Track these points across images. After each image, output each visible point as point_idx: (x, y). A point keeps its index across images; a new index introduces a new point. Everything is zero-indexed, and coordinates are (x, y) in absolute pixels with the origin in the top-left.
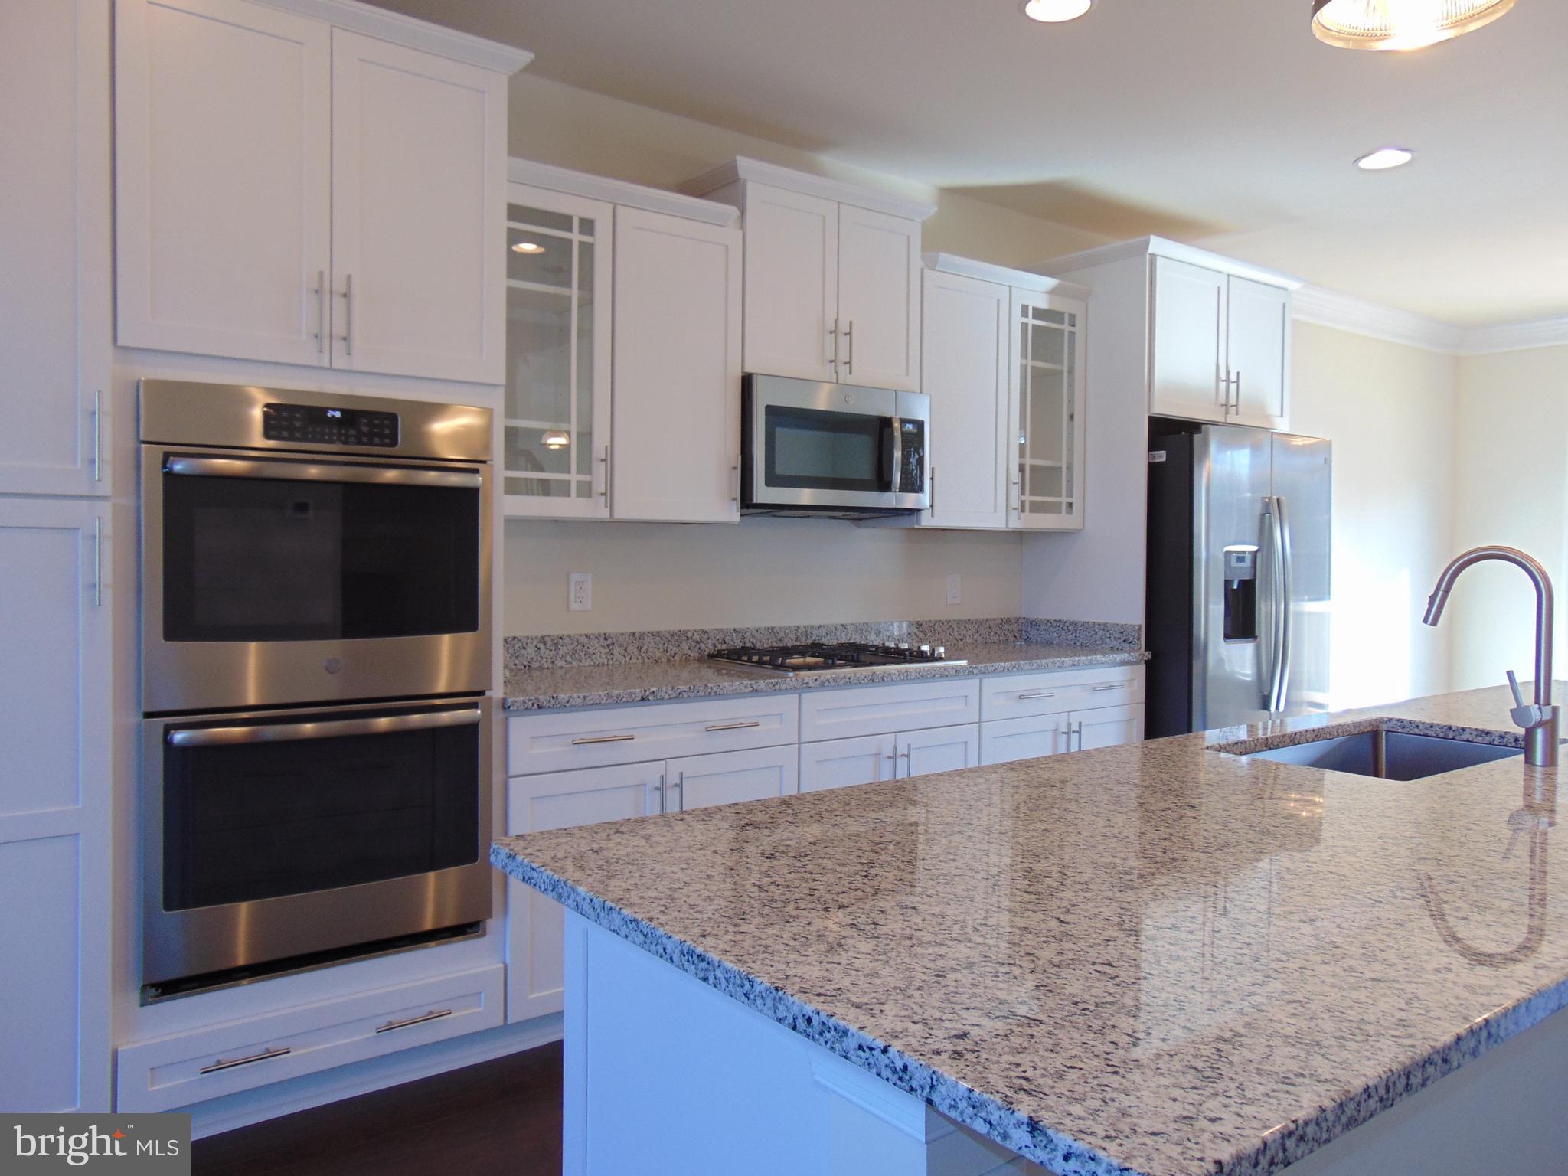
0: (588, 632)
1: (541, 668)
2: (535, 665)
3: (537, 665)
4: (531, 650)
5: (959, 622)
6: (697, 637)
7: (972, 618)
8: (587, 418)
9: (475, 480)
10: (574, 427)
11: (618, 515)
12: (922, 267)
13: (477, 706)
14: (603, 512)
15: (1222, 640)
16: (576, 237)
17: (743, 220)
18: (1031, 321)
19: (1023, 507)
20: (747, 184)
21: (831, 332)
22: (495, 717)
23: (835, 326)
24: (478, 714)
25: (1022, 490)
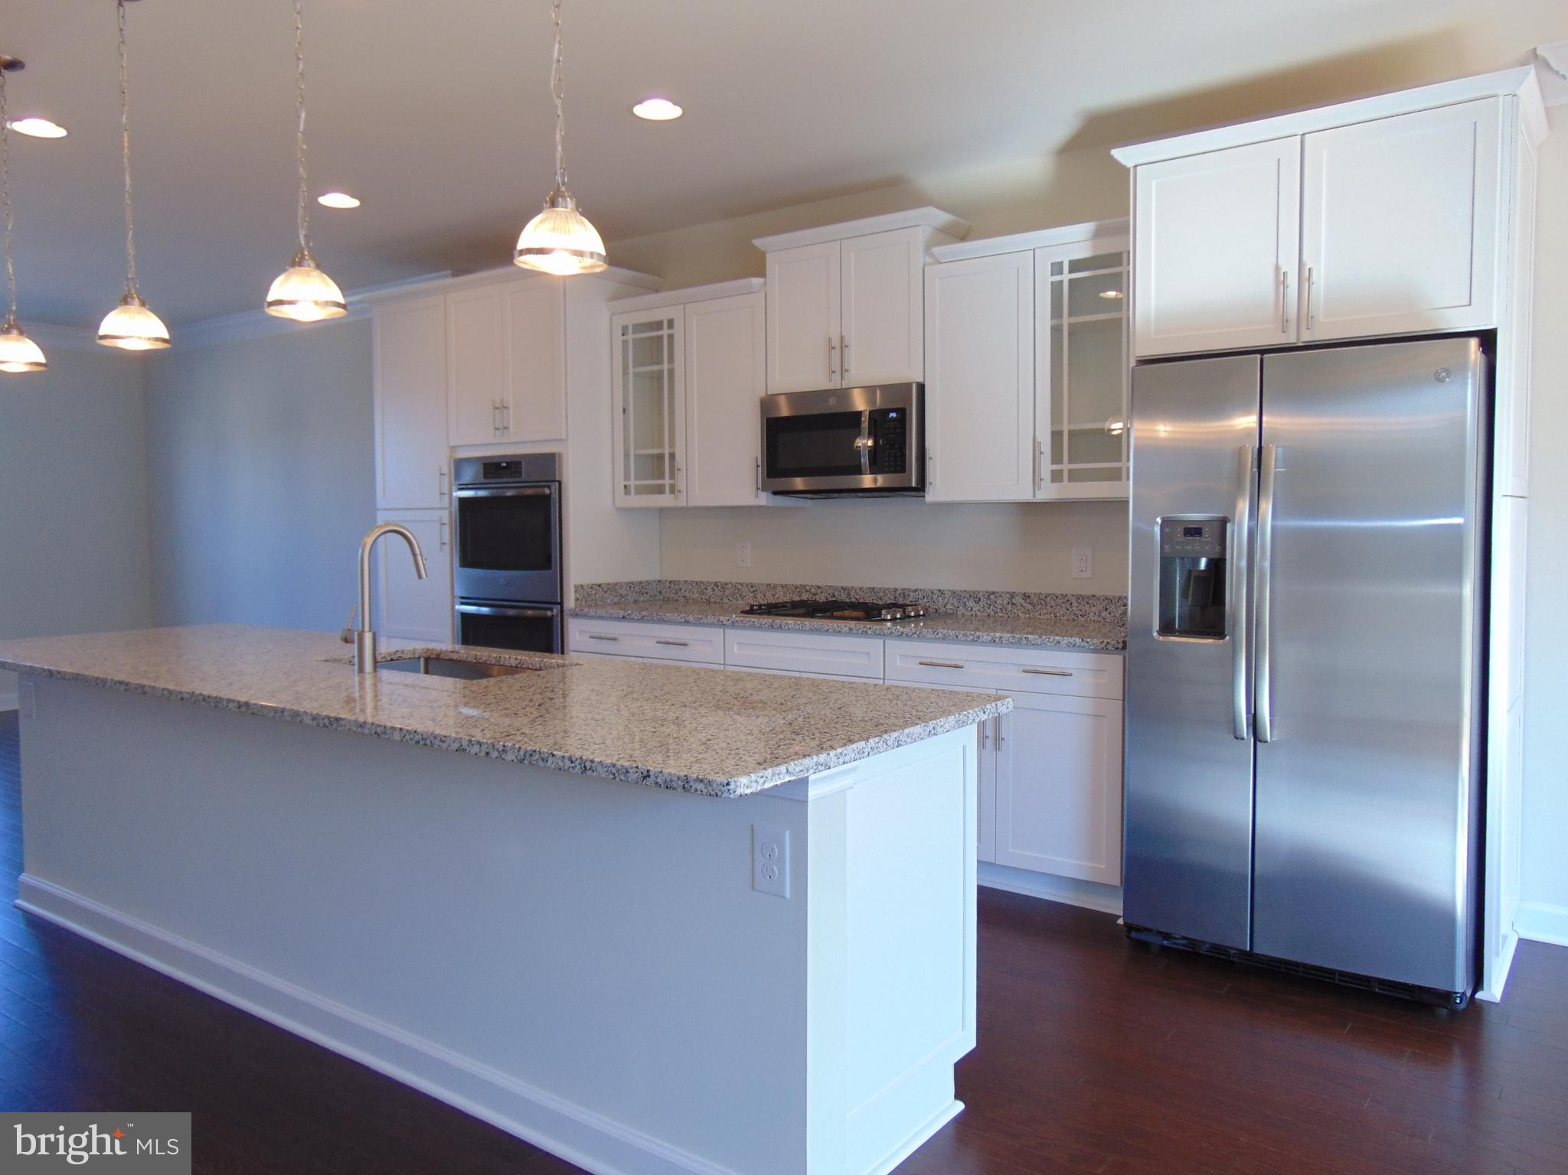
0: (742, 582)
1: (715, 602)
2: (712, 600)
3: (714, 600)
4: (710, 589)
5: (1079, 597)
6: (813, 591)
7: (1098, 594)
8: (672, 444)
9: (547, 491)
10: (667, 452)
11: (693, 503)
12: (924, 265)
13: (551, 610)
14: (682, 502)
15: (1155, 634)
16: (665, 332)
17: (765, 283)
18: (1066, 277)
19: (1056, 477)
20: (767, 255)
21: (834, 348)
22: (565, 617)
23: (836, 342)
24: (549, 613)
25: (1056, 458)
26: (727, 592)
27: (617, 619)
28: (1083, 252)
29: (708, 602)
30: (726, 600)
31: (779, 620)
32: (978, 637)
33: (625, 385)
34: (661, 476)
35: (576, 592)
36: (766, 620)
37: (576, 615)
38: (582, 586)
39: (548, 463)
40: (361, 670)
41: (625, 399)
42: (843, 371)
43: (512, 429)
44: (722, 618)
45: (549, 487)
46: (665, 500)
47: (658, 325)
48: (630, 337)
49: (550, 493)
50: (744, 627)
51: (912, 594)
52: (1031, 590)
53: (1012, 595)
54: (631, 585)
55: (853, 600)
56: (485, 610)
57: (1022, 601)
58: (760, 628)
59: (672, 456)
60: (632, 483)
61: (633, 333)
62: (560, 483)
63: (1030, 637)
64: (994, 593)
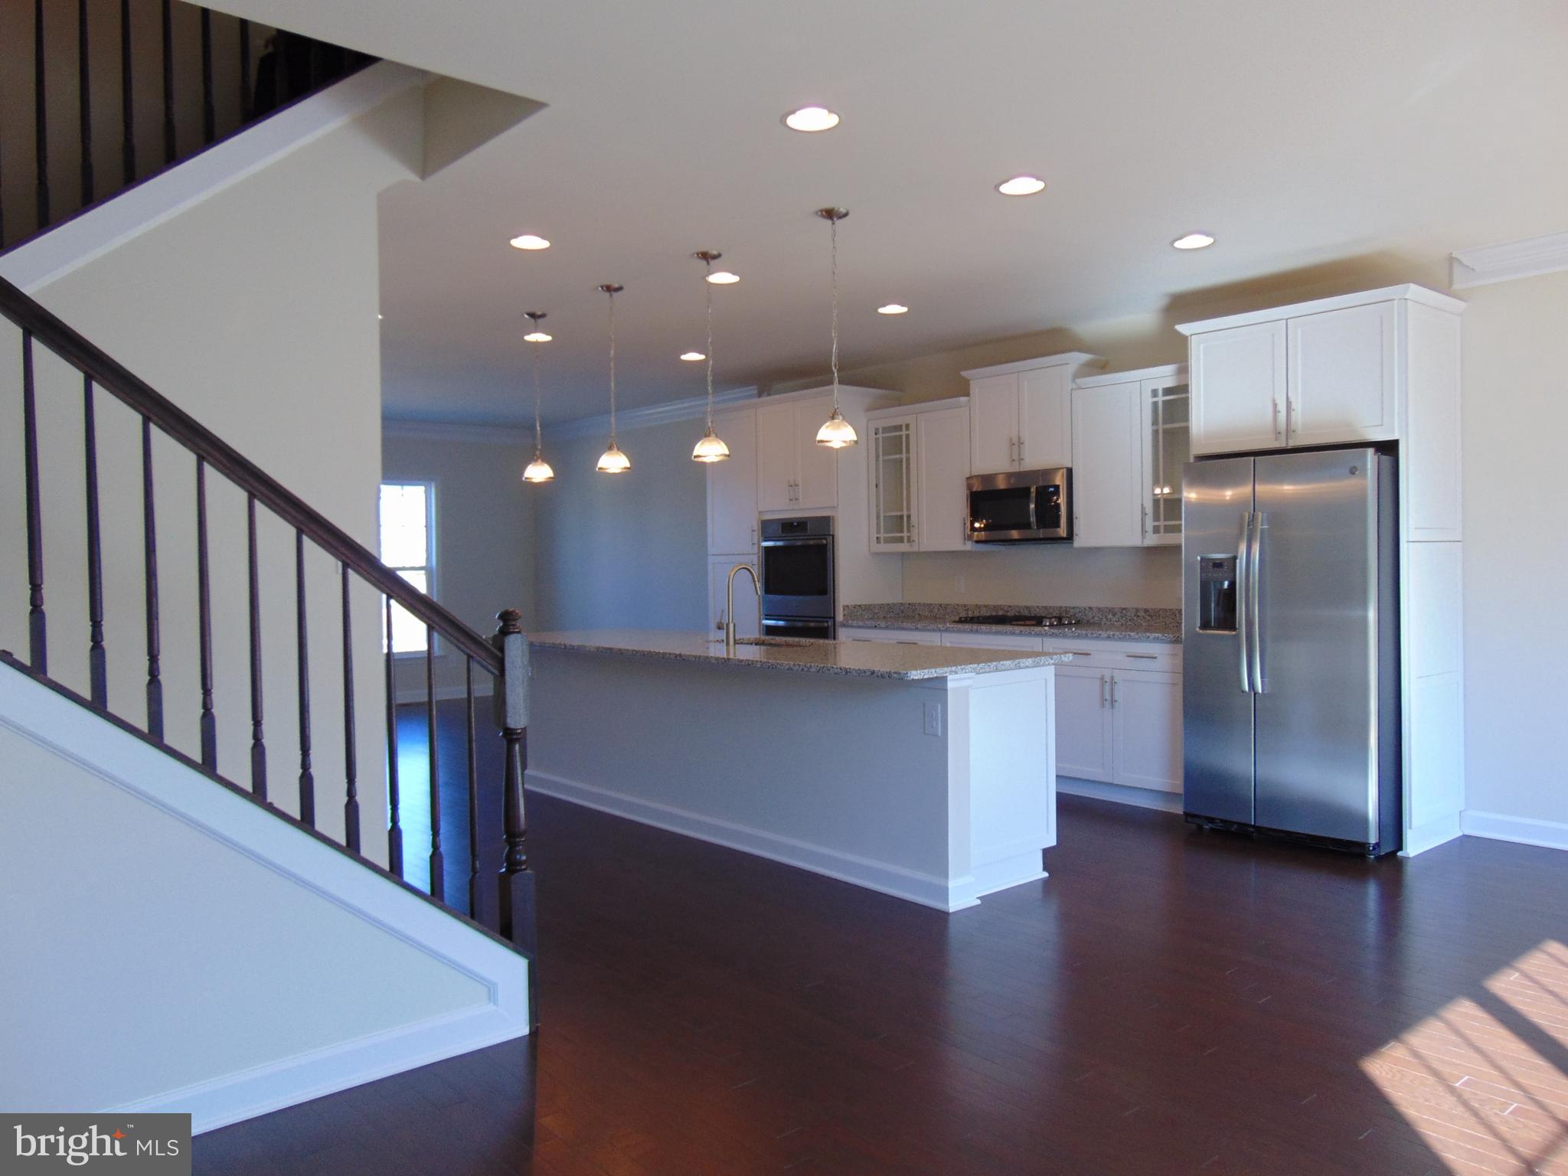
1: (938, 617)
3: (937, 615)
8: (909, 509)
9: (824, 542)
10: (905, 513)
11: (922, 549)
12: (1072, 390)
13: (827, 622)
14: (916, 549)
15: (1198, 629)
16: (904, 433)
17: (969, 401)
18: (1161, 399)
19: (1156, 530)
20: (971, 382)
21: (1014, 444)
22: (837, 627)
23: (1015, 440)
24: (826, 624)
25: (1156, 518)
26: (948, 611)
27: (869, 628)
28: (1170, 383)
29: (935, 617)
30: (947, 617)
31: (975, 627)
32: (1100, 635)
33: (877, 469)
34: (902, 531)
35: (844, 610)
36: (967, 626)
37: (844, 625)
38: (847, 606)
39: (825, 523)
40: (728, 644)
41: (877, 477)
42: (1021, 459)
43: (801, 499)
44: (939, 626)
45: (826, 539)
46: (903, 547)
47: (899, 428)
48: (880, 436)
49: (827, 544)
50: (953, 631)
51: (1072, 611)
52: (1149, 606)
53: (1137, 610)
54: (881, 606)
55: (1032, 615)
56: (781, 623)
57: (1143, 614)
58: (964, 631)
59: (909, 517)
60: (882, 535)
61: (883, 433)
62: (833, 536)
63: (1132, 634)
64: (1124, 609)
